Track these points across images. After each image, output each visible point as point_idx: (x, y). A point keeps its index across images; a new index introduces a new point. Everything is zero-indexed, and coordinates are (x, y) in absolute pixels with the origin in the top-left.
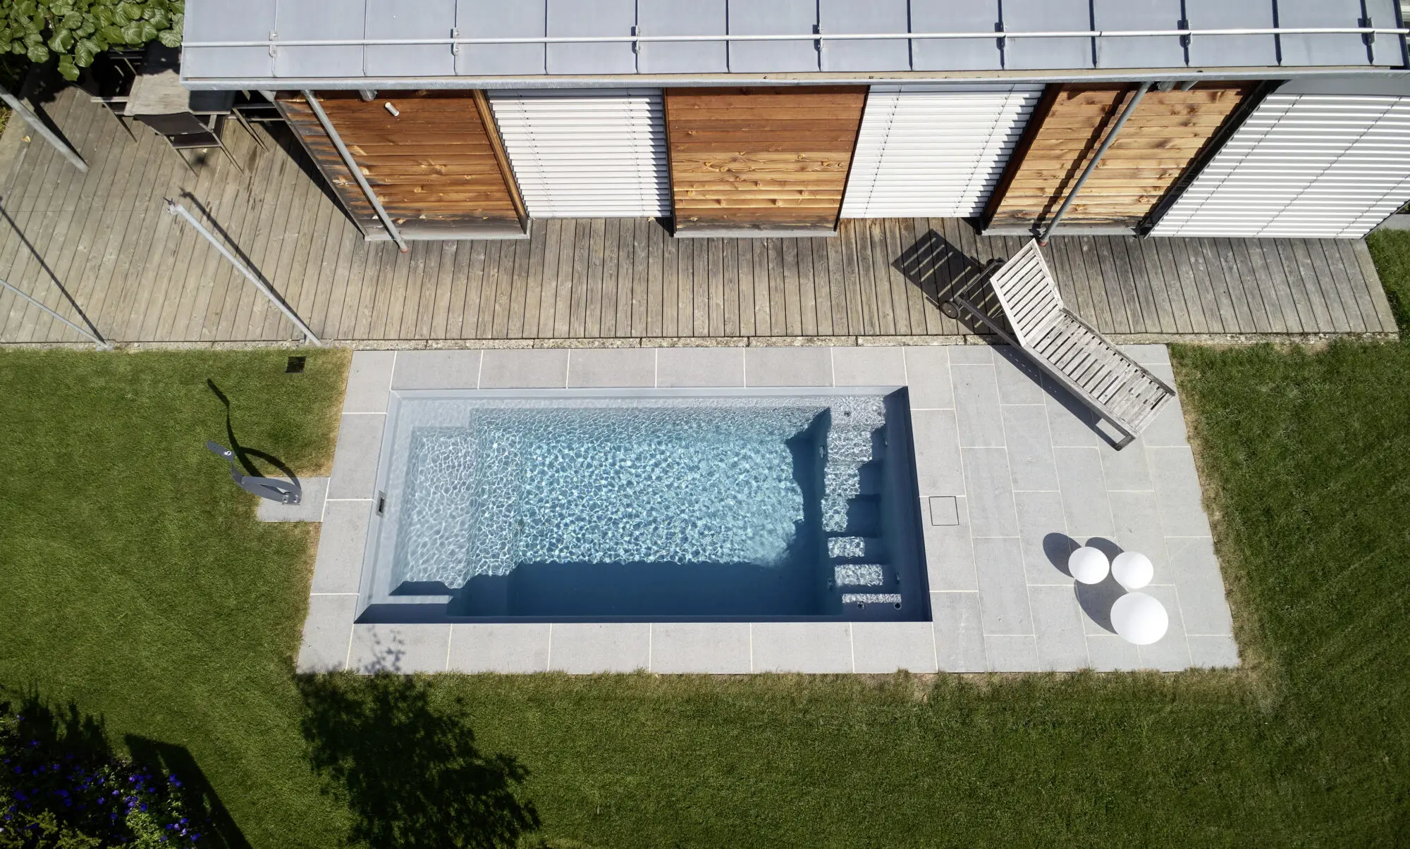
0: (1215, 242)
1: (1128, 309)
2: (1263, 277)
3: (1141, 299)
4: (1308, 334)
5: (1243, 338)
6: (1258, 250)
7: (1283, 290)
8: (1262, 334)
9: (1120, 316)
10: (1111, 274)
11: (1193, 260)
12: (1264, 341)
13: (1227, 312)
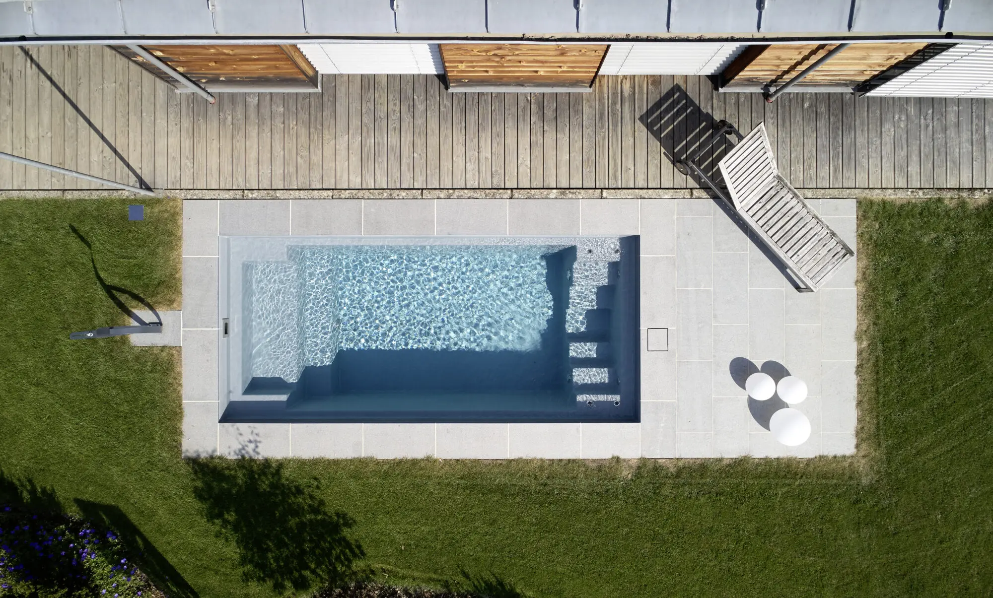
0: (920, 101)
1: (831, 166)
2: (953, 135)
3: (845, 155)
4: (975, 189)
5: (921, 193)
6: (956, 108)
7: (966, 147)
8: (938, 189)
9: (824, 173)
10: (823, 131)
11: (896, 118)
12: (938, 196)
13: (913, 169)
